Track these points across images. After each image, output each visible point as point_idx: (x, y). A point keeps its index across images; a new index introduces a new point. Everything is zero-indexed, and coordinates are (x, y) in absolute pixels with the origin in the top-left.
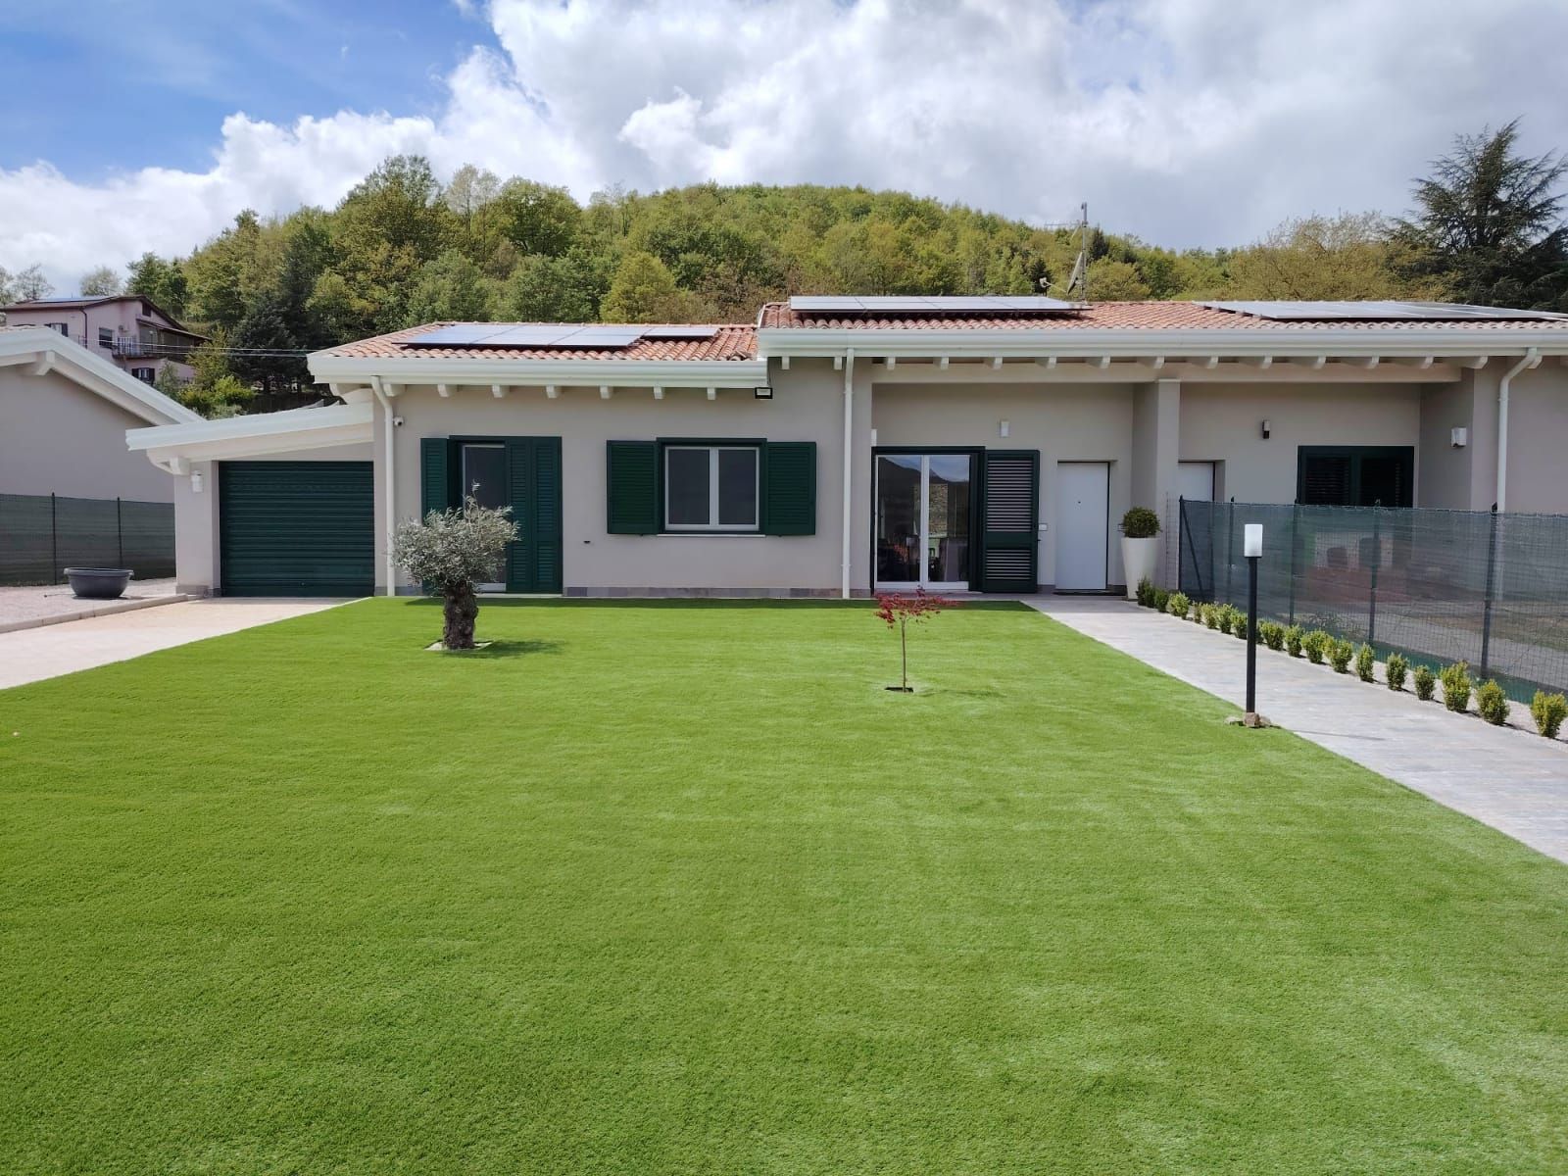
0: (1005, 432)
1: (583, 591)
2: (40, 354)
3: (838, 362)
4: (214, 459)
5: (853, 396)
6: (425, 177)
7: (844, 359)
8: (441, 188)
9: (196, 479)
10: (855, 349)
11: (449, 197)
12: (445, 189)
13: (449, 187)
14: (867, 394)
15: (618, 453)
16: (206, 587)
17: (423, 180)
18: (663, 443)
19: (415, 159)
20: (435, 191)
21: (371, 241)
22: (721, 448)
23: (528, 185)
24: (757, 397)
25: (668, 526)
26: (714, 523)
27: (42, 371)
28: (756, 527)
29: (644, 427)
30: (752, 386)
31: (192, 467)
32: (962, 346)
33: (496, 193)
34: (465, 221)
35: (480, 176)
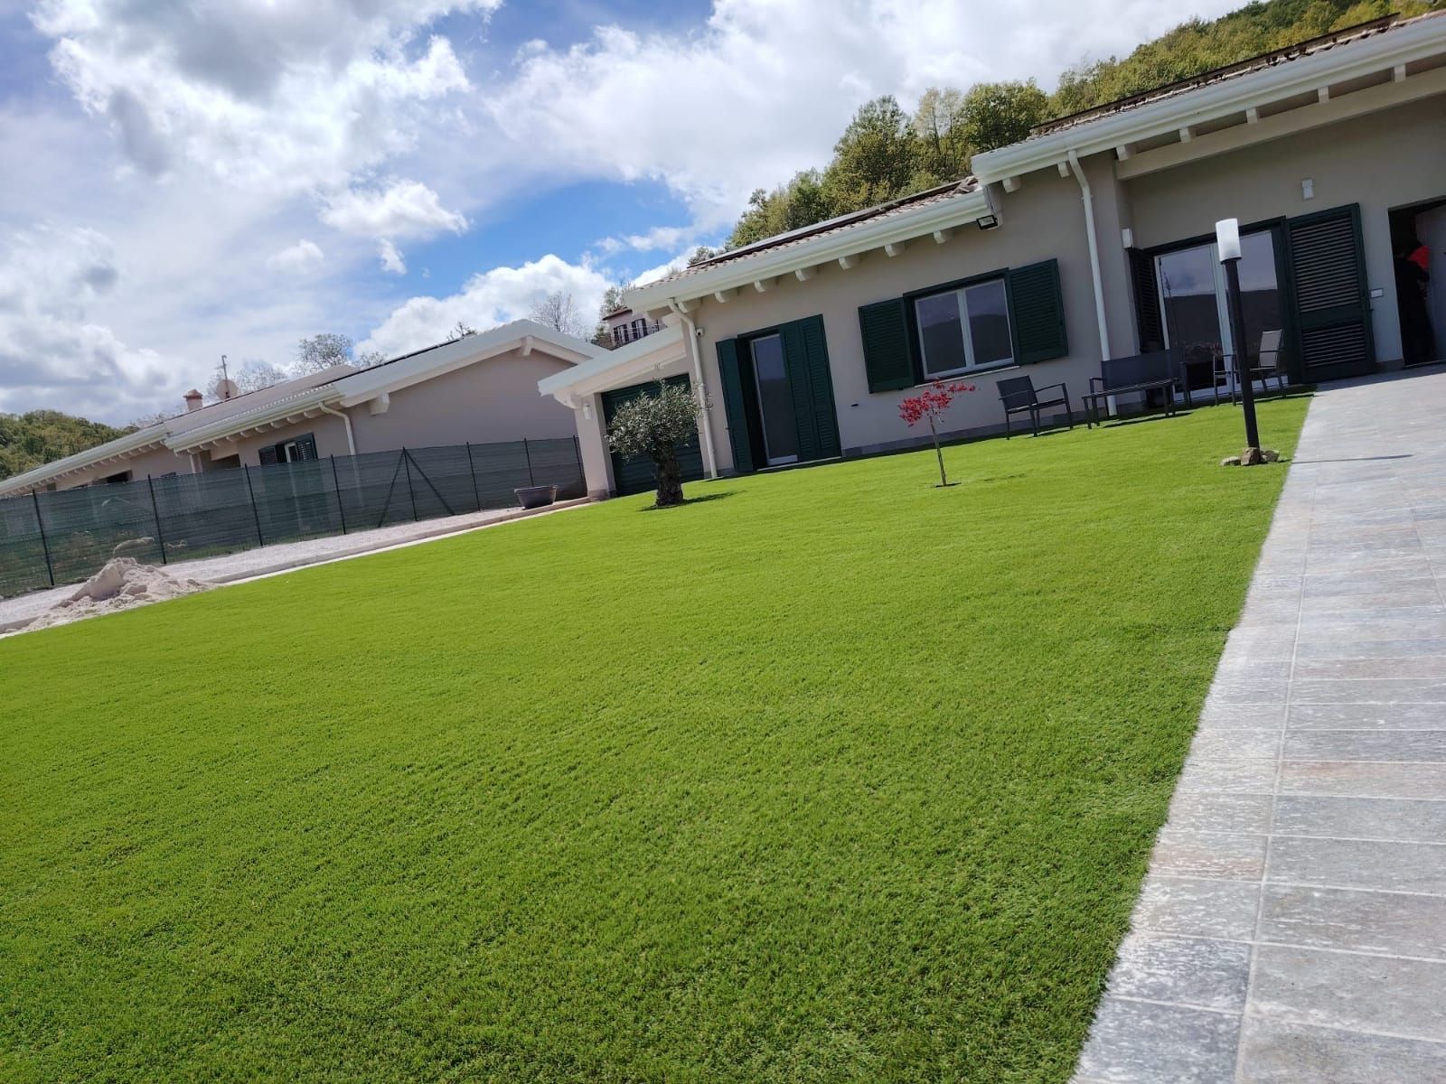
0: (1308, 193)
1: (859, 449)
2: (523, 339)
3: (1062, 168)
4: (597, 391)
5: (1093, 200)
6: (894, 113)
7: (1068, 163)
8: (909, 119)
9: (586, 409)
10: (1077, 150)
11: (918, 124)
12: (913, 119)
13: (916, 115)
14: (1110, 195)
15: (870, 316)
16: (605, 491)
17: (892, 116)
18: (910, 298)
19: (884, 101)
20: (903, 123)
21: (853, 186)
22: (968, 288)
23: (987, 90)
24: (982, 228)
25: (927, 376)
26: (970, 363)
27: (527, 352)
28: (1011, 360)
29: (888, 287)
30: (973, 219)
31: (582, 401)
32: (1200, 110)
33: (960, 104)
34: (934, 141)
35: (942, 95)
